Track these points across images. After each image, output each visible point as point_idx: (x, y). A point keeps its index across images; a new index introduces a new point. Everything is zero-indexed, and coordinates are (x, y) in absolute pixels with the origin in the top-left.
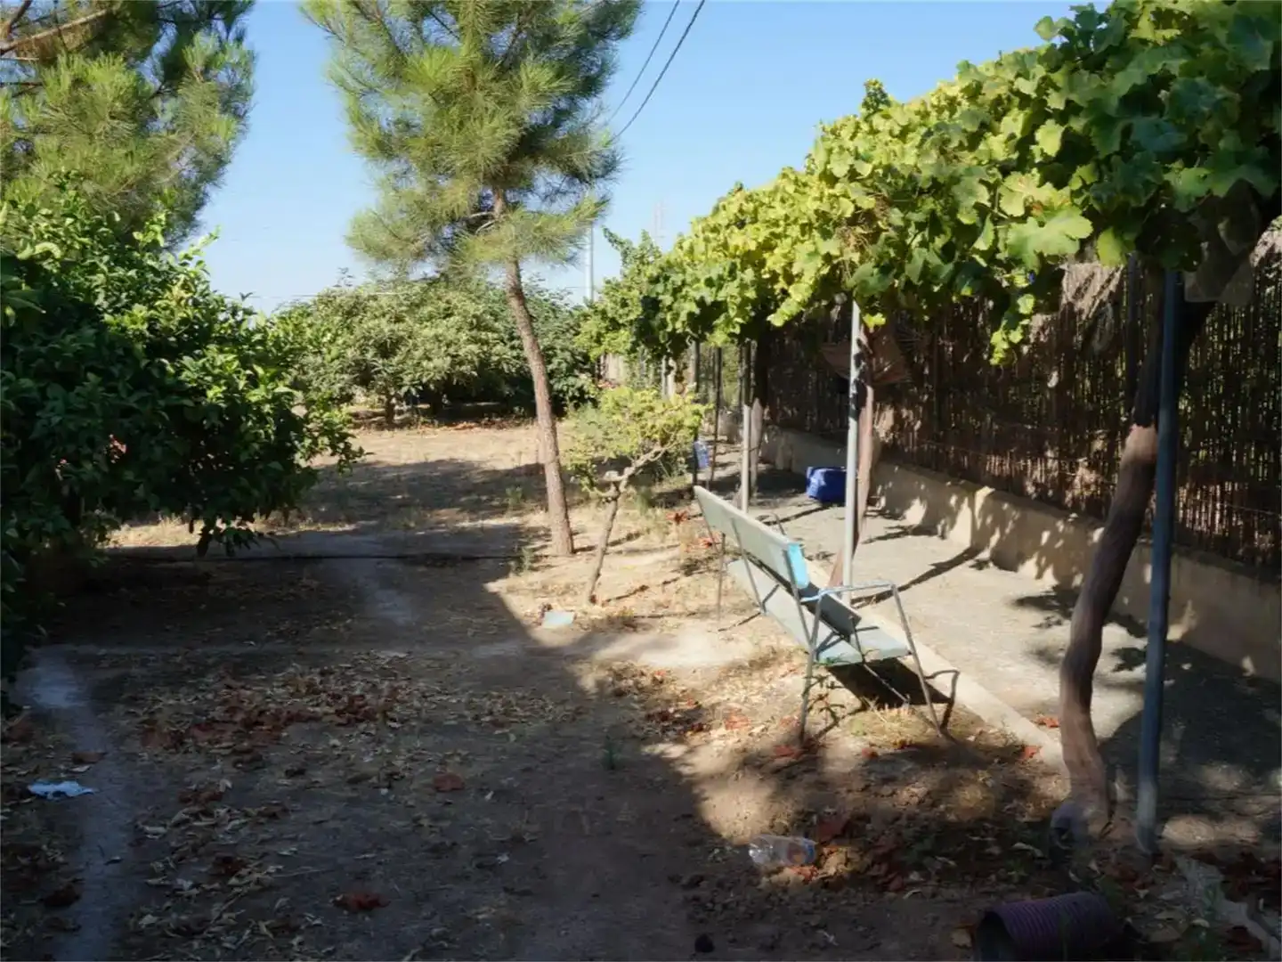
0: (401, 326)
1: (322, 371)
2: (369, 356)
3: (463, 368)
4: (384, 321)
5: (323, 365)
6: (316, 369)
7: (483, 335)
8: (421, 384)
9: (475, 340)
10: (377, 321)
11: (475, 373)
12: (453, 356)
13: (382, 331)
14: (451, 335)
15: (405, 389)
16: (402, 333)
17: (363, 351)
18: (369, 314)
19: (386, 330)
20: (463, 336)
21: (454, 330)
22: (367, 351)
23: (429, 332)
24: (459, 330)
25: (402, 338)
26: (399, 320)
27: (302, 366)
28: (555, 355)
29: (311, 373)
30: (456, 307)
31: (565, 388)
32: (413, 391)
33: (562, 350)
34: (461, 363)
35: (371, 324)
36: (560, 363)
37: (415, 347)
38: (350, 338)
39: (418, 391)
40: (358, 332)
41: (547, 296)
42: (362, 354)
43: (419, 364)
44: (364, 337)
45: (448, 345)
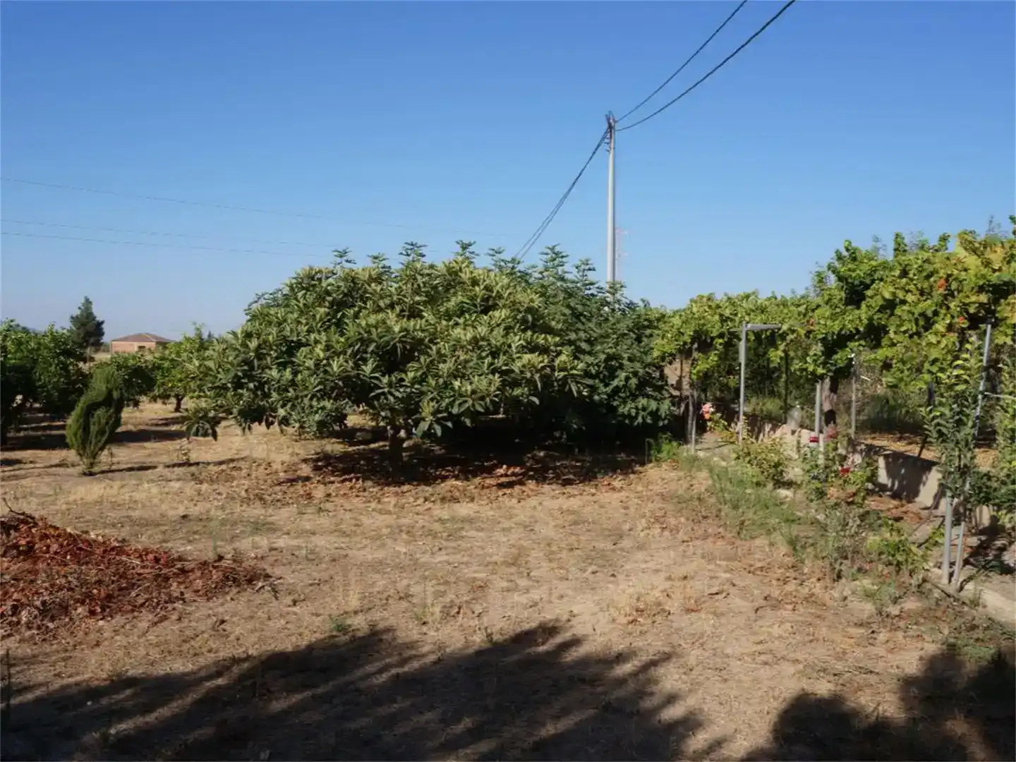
0: (420, 323)
1: (291, 393)
2: (368, 368)
3: (517, 392)
4: (392, 317)
5: (293, 383)
6: (282, 390)
7: (540, 339)
8: (451, 417)
9: (532, 348)
10: (381, 316)
11: (536, 400)
12: (502, 373)
13: (389, 330)
14: (497, 338)
15: (424, 426)
16: (420, 334)
17: (359, 359)
18: (369, 304)
19: (397, 329)
20: (516, 341)
21: (499, 331)
22: (365, 361)
23: (462, 334)
24: (508, 329)
25: (421, 341)
26: (414, 313)
27: (261, 385)
28: (621, 367)
29: (275, 396)
30: (500, 296)
31: (633, 412)
32: (438, 430)
33: (630, 360)
34: (515, 384)
35: (373, 319)
36: (627, 379)
37: (442, 358)
38: (338, 340)
39: (444, 428)
40: (351, 330)
41: (594, 291)
42: (357, 366)
43: (447, 385)
44: (362, 340)
45: (494, 354)
